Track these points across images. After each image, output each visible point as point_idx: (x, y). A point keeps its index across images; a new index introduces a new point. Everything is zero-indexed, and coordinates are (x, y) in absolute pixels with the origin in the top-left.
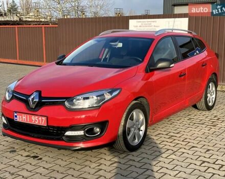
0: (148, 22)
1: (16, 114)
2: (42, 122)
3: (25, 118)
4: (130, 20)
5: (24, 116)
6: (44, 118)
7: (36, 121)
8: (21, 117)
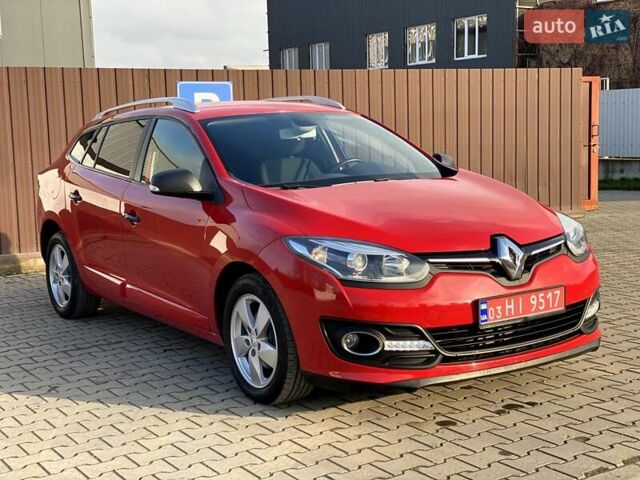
1: (484, 307)
2: (553, 304)
3: (512, 306)
5: (510, 303)
6: (558, 292)
7: (541, 304)
8: (499, 308)
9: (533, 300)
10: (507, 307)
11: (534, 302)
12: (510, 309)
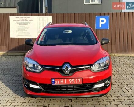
0: (24, 18)
1: (53, 80)
2: (78, 82)
3: (63, 81)
4: (10, 16)
5: (62, 80)
6: (80, 80)
7: (73, 82)
8: (58, 81)
9: (70, 80)
10: (61, 81)
11: (71, 81)
12: (62, 82)
